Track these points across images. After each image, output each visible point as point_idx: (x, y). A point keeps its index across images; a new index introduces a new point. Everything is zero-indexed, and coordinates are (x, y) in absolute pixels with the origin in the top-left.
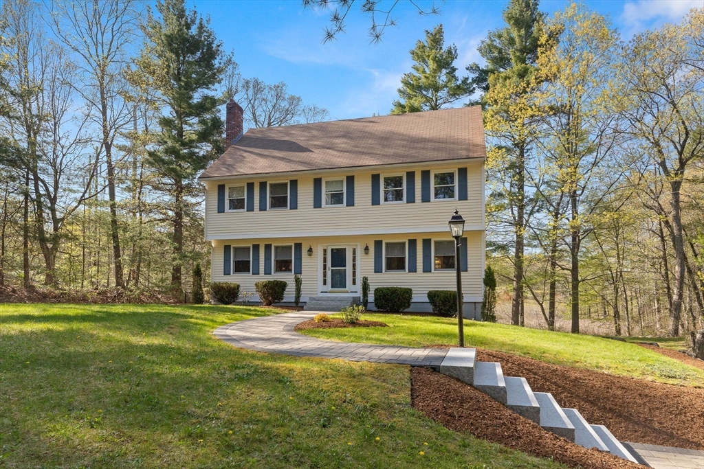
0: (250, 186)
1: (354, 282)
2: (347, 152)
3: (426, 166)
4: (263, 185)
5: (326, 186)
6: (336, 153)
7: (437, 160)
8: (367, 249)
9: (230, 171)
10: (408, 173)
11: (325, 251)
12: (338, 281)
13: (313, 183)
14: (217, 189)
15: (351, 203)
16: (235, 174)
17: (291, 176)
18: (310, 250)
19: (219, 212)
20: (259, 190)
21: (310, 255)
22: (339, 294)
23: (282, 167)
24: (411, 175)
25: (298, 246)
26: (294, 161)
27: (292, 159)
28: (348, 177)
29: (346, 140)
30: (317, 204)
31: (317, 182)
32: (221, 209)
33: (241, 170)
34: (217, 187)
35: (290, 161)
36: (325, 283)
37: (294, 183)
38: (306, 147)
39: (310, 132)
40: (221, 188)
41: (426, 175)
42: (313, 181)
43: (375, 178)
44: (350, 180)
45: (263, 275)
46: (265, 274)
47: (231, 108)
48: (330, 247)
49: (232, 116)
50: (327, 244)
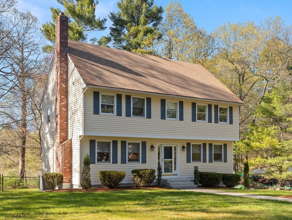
0: (119, 97)
1: (175, 169)
4: (128, 98)
5: (167, 105)
8: (183, 147)
11: (159, 147)
13: (160, 102)
17: (147, 95)
18: (152, 147)
19: (94, 113)
20: (125, 100)
25: (144, 144)
26: (145, 84)
31: (163, 102)
34: (93, 93)
37: (149, 100)
40: (97, 95)
42: (160, 100)
43: (194, 105)
44: (181, 103)
45: (120, 164)
46: (122, 163)
47: (64, 20)
48: (163, 145)
49: (65, 28)
50: (161, 144)
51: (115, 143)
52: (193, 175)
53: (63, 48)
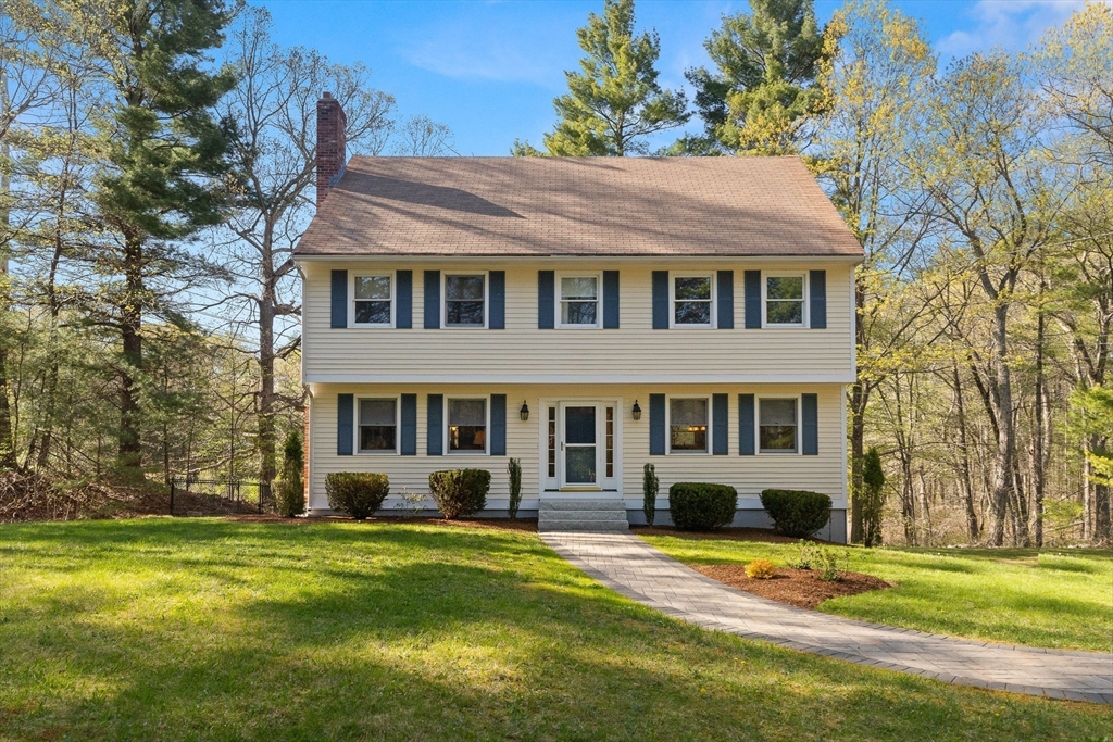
0: (404, 278)
1: (610, 473)
2: (594, 223)
3: (754, 262)
4: (432, 278)
5: (563, 287)
6: (571, 223)
7: (780, 255)
8: (636, 409)
9: (362, 245)
10: (720, 273)
11: (552, 412)
12: (581, 470)
13: (536, 280)
14: (329, 279)
15: (612, 322)
16: (376, 250)
17: (491, 263)
18: (524, 410)
19: (333, 326)
20: (422, 285)
21: (526, 419)
22: (581, 494)
23: (472, 244)
24: (726, 278)
25: (499, 401)
26: (494, 233)
27: (485, 227)
28: (606, 273)
29: (577, 199)
30: (546, 321)
31: (546, 279)
32: (338, 321)
33: (386, 244)
34: (329, 274)
35: (483, 232)
36: (552, 473)
37: (498, 278)
38: (503, 205)
39: (492, 176)
40: (339, 278)
41: (752, 278)
42: (537, 275)
43: (660, 278)
44: (612, 279)
45: (425, 456)
46: (429, 454)
47: (327, 110)
48: (561, 404)
49: (331, 127)
50: (558, 399)
51: (409, 401)
52: (642, 491)
53: (323, 178)
